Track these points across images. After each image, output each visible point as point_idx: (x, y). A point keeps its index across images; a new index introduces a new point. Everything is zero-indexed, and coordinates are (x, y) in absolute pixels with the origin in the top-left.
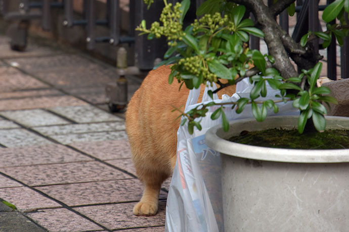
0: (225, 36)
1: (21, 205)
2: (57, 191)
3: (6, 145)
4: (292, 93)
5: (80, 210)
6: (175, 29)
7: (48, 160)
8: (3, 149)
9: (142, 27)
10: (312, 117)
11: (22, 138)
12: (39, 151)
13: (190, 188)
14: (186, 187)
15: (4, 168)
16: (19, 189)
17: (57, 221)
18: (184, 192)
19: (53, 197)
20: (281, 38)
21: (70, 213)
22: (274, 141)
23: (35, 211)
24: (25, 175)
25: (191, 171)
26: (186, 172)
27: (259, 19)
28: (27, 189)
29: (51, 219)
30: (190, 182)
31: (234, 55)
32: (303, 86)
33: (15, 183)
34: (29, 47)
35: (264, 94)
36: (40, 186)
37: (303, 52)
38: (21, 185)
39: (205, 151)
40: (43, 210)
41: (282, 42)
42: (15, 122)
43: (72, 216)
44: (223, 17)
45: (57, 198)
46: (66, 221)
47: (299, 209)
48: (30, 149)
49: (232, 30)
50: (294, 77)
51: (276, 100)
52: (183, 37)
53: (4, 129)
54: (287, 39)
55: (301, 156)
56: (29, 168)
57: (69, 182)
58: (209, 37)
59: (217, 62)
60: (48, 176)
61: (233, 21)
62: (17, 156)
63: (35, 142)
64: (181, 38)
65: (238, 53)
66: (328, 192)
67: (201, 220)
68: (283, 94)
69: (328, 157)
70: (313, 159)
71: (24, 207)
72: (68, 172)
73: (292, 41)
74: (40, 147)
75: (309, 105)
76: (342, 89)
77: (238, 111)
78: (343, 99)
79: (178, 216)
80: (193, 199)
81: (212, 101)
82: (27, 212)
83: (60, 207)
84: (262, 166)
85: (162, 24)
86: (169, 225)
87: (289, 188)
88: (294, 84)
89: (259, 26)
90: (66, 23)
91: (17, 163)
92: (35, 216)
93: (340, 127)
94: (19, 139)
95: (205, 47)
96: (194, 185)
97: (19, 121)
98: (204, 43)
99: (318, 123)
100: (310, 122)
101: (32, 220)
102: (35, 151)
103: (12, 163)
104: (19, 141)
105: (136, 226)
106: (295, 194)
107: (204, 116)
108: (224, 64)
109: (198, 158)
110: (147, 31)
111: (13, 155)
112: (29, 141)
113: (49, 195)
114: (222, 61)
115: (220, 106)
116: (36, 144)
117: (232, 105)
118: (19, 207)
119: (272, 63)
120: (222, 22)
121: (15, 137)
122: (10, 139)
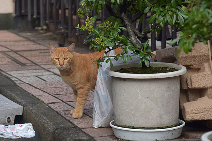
0: (111, 30)
1: (46, 101)
2: (61, 96)
3: (47, 81)
4: (138, 52)
5: (69, 103)
6: (90, 27)
7: (62, 86)
8: (45, 82)
9: (78, 27)
10: (144, 61)
11: (54, 78)
12: (59, 82)
13: (102, 90)
14: (100, 90)
15: (43, 89)
16: (47, 96)
17: (59, 107)
18: (99, 92)
19: (59, 98)
20: (134, 31)
21: (65, 104)
22: (132, 71)
23: (51, 103)
24: (51, 91)
25: (102, 84)
26: (100, 85)
27: (125, 24)
28: (50, 96)
29: (56, 106)
30: (102, 89)
31: (113, 37)
32: (142, 50)
33: (46, 94)
34: (66, 45)
35: (127, 53)
36: (56, 95)
37: (143, 36)
38: (48, 94)
39: (107, 76)
40: (54, 103)
41: (134, 32)
42: (53, 73)
43: (65, 105)
44: (110, 23)
45: (61, 99)
46: (62, 107)
47: (140, 96)
48: (56, 82)
49: (114, 28)
50: (138, 46)
51: (131, 55)
52: (94, 30)
53: (48, 75)
54: (136, 31)
55: (140, 76)
56: (53, 88)
57: (67, 93)
58: (105, 30)
59: (107, 40)
60: (60, 91)
61: (115, 24)
62: (50, 84)
63: (58, 79)
64: (92, 31)
65: (115, 36)
66: (151, 90)
67: (106, 103)
68: (134, 53)
69: (151, 77)
70: (145, 77)
71: (47, 102)
72: (68, 90)
73: (138, 32)
74: (60, 81)
75: (143, 56)
76: (163, 52)
77: (117, 60)
78: (164, 56)
79: (98, 101)
80: (103, 95)
81: (106, 55)
82: (48, 104)
83: (61, 102)
84: (126, 80)
85: (85, 26)
86: (95, 105)
87: (136, 89)
88: (139, 49)
89: (125, 26)
90: (77, 34)
91: (49, 87)
92: (50, 105)
93: (160, 66)
94: (52, 78)
95: (103, 35)
96: (104, 90)
97: (55, 72)
98: (103, 33)
99: (147, 64)
100: (143, 63)
101: (49, 106)
102: (58, 83)
103: (47, 87)
104: (52, 79)
105: (89, 108)
106: (138, 91)
107: (104, 61)
108: (110, 41)
109: (105, 79)
110: (80, 28)
111: (48, 84)
112: (56, 79)
113: (58, 98)
114: (110, 40)
115: (109, 58)
116: (59, 80)
117: (114, 57)
118: (45, 102)
119: (130, 41)
120: (110, 25)
121: (51, 78)
122: (49, 79)
